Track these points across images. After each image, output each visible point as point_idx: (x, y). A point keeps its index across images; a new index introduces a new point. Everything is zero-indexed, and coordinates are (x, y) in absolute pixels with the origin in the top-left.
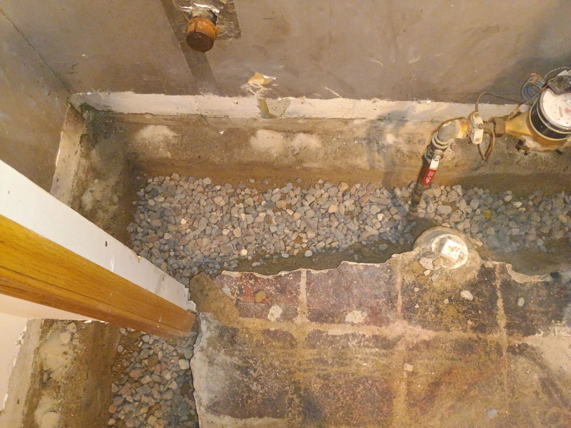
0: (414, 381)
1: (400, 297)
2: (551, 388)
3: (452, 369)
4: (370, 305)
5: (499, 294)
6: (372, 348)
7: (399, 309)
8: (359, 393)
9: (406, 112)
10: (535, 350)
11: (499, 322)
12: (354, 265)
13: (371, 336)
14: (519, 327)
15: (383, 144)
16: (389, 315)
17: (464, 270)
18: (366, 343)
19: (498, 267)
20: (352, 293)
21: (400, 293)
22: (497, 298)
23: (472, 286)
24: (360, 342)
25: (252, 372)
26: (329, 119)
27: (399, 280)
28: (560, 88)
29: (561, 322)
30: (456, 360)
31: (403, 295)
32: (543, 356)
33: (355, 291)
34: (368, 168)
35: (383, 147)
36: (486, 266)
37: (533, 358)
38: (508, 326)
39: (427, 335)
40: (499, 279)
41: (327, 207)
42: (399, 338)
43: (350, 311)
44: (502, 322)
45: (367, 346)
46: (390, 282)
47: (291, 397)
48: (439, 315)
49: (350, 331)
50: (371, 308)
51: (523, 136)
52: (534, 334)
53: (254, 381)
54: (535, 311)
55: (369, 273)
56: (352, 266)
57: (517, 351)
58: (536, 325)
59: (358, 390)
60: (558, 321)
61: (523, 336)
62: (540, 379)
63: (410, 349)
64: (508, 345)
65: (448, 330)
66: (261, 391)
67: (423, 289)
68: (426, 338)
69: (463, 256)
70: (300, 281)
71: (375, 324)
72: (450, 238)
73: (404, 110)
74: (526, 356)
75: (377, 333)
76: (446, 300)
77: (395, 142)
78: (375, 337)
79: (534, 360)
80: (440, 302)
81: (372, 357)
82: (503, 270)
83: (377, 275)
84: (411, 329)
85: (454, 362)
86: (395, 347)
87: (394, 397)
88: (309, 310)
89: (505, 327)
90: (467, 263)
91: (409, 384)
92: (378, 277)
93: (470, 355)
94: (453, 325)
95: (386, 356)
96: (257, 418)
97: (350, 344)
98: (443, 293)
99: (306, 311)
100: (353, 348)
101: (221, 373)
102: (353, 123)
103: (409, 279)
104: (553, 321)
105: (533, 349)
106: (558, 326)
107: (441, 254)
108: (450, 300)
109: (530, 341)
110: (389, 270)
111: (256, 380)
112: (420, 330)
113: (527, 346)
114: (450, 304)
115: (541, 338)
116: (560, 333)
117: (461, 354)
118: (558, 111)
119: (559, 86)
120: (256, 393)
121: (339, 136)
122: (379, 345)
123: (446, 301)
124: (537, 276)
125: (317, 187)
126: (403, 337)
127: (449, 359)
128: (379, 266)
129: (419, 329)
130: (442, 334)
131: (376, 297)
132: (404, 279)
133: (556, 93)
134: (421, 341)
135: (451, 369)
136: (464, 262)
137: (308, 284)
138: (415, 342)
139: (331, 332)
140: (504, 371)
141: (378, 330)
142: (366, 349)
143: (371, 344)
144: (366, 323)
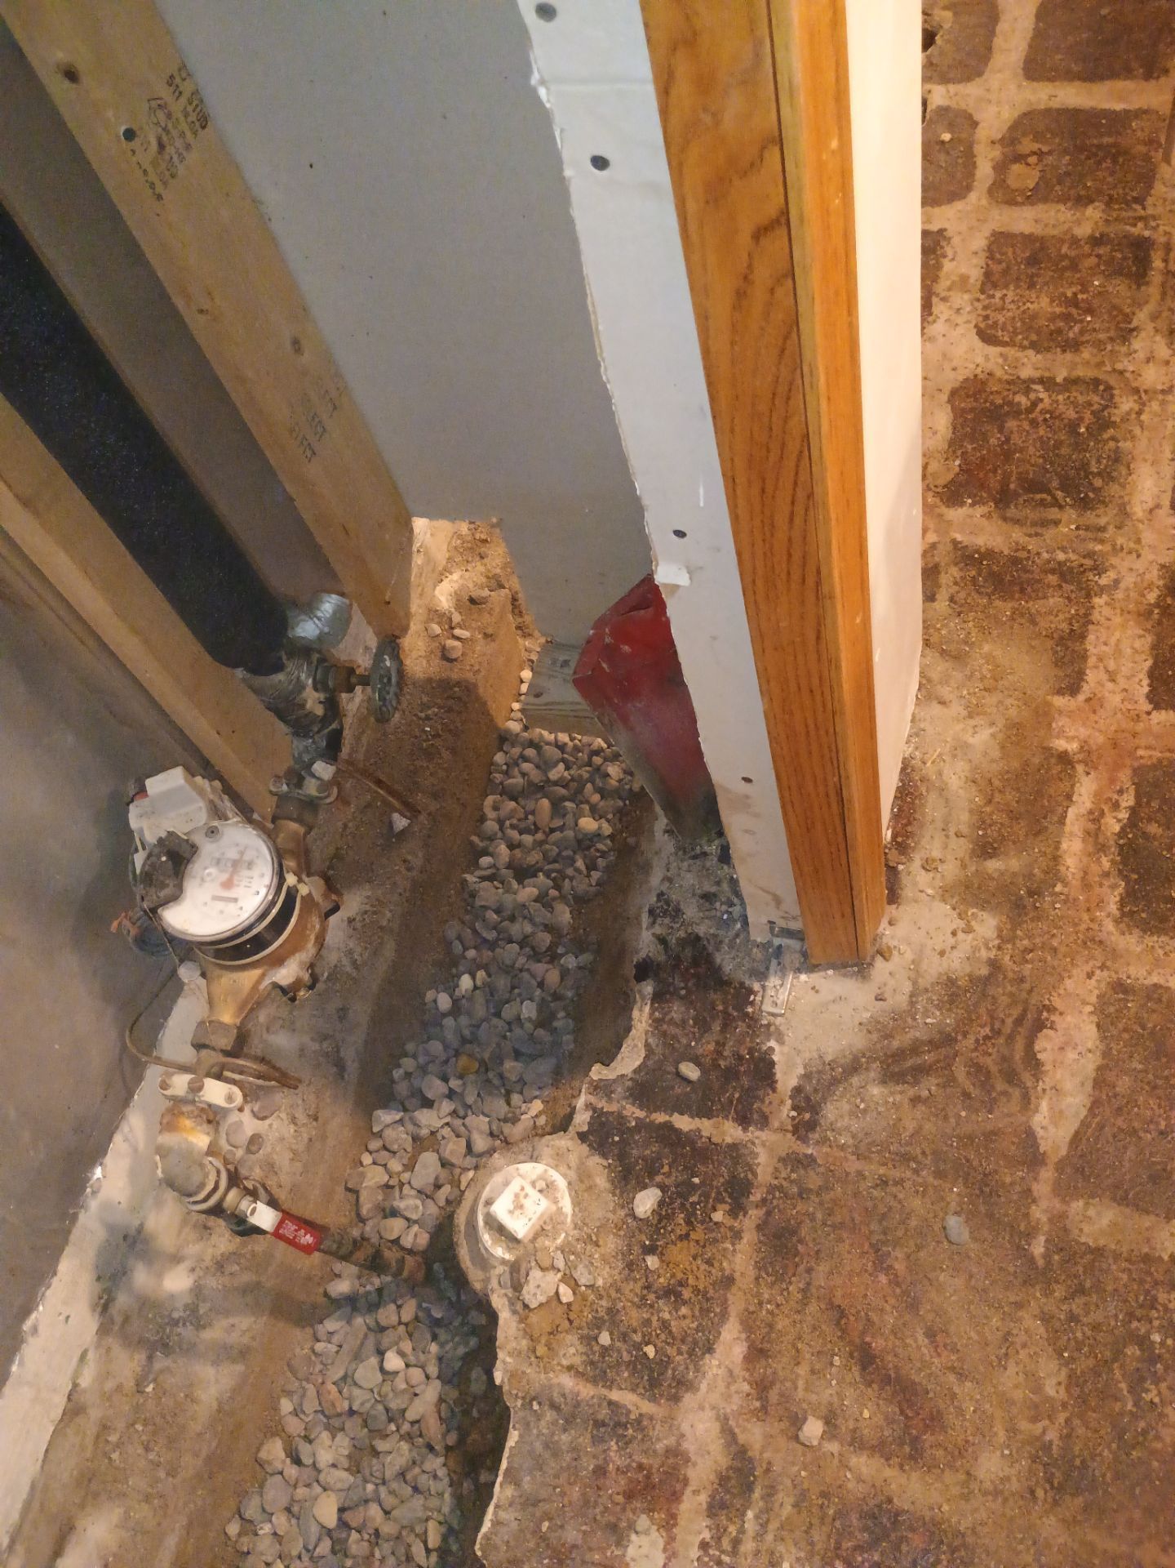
0: (851, 1425)
1: (615, 1395)
2: (909, 1063)
3: (831, 1303)
4: (620, 1499)
5: (660, 1118)
6: (742, 1531)
7: (647, 1407)
9: (111, 1228)
10: (811, 1073)
11: (729, 1140)
12: (495, 1513)
13: (708, 1522)
14: (750, 1095)
15: (186, 1306)
16: (660, 1447)
17: (581, 1187)
18: (726, 1544)
19: (592, 1099)
20: (574, 1546)
21: (604, 1392)
22: (668, 1126)
23: (628, 1179)
26: (42, 1467)
27: (568, 1382)
28: (168, 885)
29: (755, 993)
30: (808, 1284)
31: (610, 1384)
32: (828, 1058)
33: (572, 1535)
34: (239, 1368)
35: (192, 1309)
36: (585, 1128)
37: (831, 1084)
38: (744, 1121)
39: (731, 1345)
40: (625, 1108)
41: (314, 1530)
42: (729, 1434)
44: (730, 1132)
45: (736, 1542)
46: (570, 1413)
48: (687, 1294)
50: (629, 1496)
51: (262, 987)
52: (772, 1064)
54: (717, 1043)
55: (530, 1473)
56: (497, 1523)
57: (807, 1116)
58: (751, 1051)
60: (752, 998)
61: (774, 1090)
62: (883, 1082)
63: (764, 1408)
64: (789, 1135)
65: (728, 1281)
67: (606, 1317)
68: (739, 1350)
69: (545, 1180)
71: (676, 1497)
72: (489, 1203)
73: (101, 1234)
74: (824, 1100)
75: (703, 1498)
76: (649, 1264)
77: (193, 1270)
78: (716, 1508)
79: (835, 1082)
80: (650, 1279)
81: (770, 1537)
82: (603, 1088)
83: (538, 1447)
84: (710, 1389)
85: (814, 1290)
86: (750, 1454)
87: (890, 1501)
89: (745, 1130)
90: (564, 1176)
91: (857, 1442)
92: (546, 1446)
93: (800, 1241)
94: (716, 1264)
95: (770, 1492)
98: (630, 1266)
102: (84, 1391)
103: (571, 1350)
104: (750, 1010)
105: (807, 1076)
106: (762, 1002)
107: (526, 1241)
108: (651, 1250)
109: (787, 1078)
110: (536, 1406)
112: (715, 1362)
113: (798, 1090)
114: (662, 1254)
115: (786, 1049)
116: (779, 1002)
117: (797, 1266)
118: (220, 905)
119: (163, 886)
121: (113, 1438)
122: (738, 1503)
123: (652, 1261)
124: (636, 1014)
125: (245, 1544)
126: (726, 1419)
127: (805, 1302)
128: (516, 1433)
129: (713, 1366)
130: (736, 1303)
131: (600, 1471)
132: (570, 1368)
133: (175, 897)
134: (748, 1370)
135: (832, 1306)
136: (562, 1183)
138: (746, 1387)
140: (853, 1165)
141: (696, 1492)
142: (742, 1549)
143: (733, 1529)
144: (669, 1524)
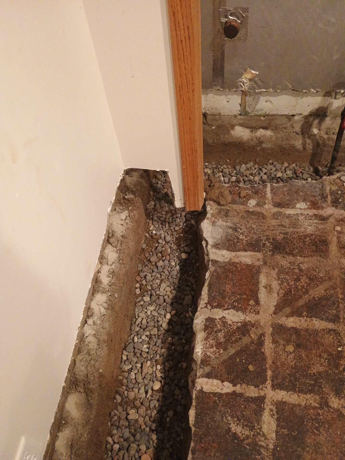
0: (342, 236)
1: (329, 196)
4: (310, 200)
6: (313, 220)
7: (329, 202)
8: (307, 241)
12: (300, 182)
13: (313, 215)
16: (323, 205)
20: (299, 194)
21: (329, 194)
24: (306, 217)
25: (239, 230)
27: (328, 188)
31: (331, 195)
33: (301, 194)
34: (302, 149)
41: (275, 173)
42: (330, 216)
43: (298, 203)
45: (311, 219)
46: (322, 189)
47: (264, 242)
49: (299, 212)
50: (312, 201)
53: (241, 234)
55: (309, 185)
56: (298, 182)
59: (306, 240)
63: (338, 221)
66: (245, 239)
67: (343, 192)
70: (266, 188)
71: (315, 209)
75: (316, 213)
77: (318, 133)
78: (315, 215)
81: (314, 225)
84: (338, 212)
86: (328, 220)
87: (330, 244)
88: (273, 202)
91: (338, 238)
92: (315, 187)
95: (322, 224)
96: (243, 252)
97: (299, 218)
99: (271, 203)
100: (302, 220)
101: (220, 230)
102: (294, 119)
103: (334, 188)
110: (321, 184)
111: (242, 234)
112: (343, 212)
120: (243, 240)
121: (284, 130)
122: (318, 219)
125: (269, 164)
126: (333, 215)
128: (315, 182)
131: (314, 196)
132: (331, 188)
137: (272, 190)
138: (341, 218)
139: (287, 212)
141: (317, 212)
142: (310, 220)
143: (313, 218)
144: (309, 208)
